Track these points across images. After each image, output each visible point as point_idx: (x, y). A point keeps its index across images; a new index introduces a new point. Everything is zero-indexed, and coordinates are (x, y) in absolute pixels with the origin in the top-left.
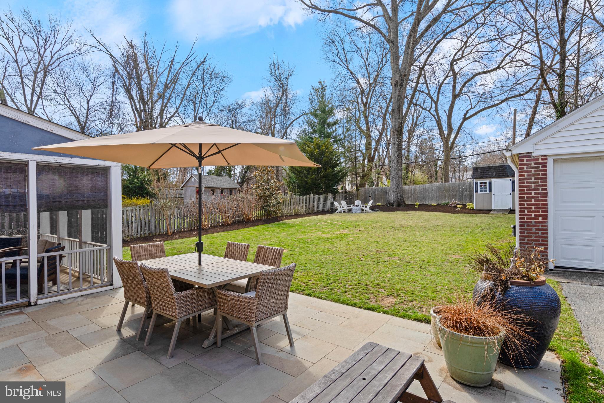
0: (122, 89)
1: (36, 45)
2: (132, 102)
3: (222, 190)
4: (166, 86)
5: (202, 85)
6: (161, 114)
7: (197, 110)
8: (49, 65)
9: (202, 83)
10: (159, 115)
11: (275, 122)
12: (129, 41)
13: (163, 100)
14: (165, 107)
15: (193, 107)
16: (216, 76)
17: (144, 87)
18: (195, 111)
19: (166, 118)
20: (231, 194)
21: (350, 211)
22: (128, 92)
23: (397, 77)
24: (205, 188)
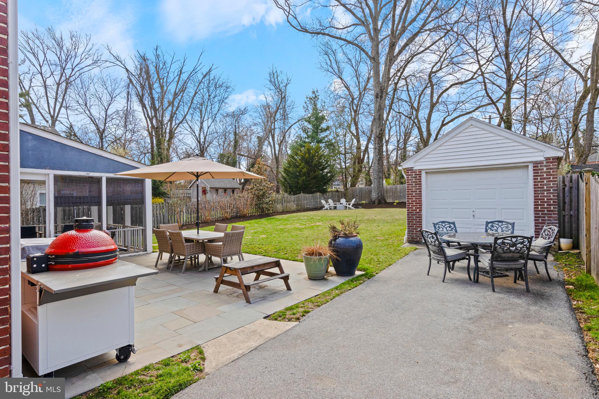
0: (135, 98)
1: (59, 58)
2: (145, 110)
3: (225, 190)
4: (176, 95)
5: (207, 94)
6: (171, 120)
7: (203, 116)
8: (70, 77)
9: (207, 93)
10: (168, 122)
11: (274, 126)
12: (142, 54)
13: (173, 108)
14: (174, 115)
15: (199, 114)
16: (221, 86)
17: (156, 96)
18: (201, 118)
19: (176, 124)
20: (233, 193)
21: (335, 208)
22: (141, 101)
23: (378, 90)
24: (210, 188)
